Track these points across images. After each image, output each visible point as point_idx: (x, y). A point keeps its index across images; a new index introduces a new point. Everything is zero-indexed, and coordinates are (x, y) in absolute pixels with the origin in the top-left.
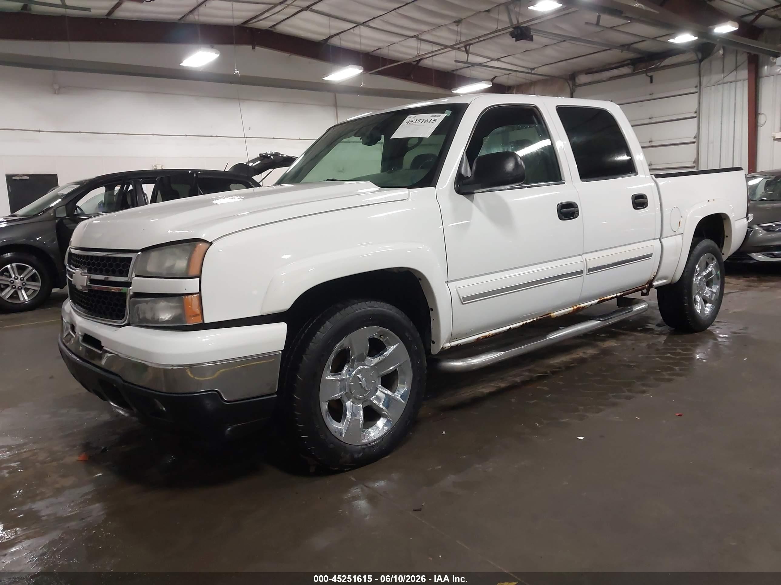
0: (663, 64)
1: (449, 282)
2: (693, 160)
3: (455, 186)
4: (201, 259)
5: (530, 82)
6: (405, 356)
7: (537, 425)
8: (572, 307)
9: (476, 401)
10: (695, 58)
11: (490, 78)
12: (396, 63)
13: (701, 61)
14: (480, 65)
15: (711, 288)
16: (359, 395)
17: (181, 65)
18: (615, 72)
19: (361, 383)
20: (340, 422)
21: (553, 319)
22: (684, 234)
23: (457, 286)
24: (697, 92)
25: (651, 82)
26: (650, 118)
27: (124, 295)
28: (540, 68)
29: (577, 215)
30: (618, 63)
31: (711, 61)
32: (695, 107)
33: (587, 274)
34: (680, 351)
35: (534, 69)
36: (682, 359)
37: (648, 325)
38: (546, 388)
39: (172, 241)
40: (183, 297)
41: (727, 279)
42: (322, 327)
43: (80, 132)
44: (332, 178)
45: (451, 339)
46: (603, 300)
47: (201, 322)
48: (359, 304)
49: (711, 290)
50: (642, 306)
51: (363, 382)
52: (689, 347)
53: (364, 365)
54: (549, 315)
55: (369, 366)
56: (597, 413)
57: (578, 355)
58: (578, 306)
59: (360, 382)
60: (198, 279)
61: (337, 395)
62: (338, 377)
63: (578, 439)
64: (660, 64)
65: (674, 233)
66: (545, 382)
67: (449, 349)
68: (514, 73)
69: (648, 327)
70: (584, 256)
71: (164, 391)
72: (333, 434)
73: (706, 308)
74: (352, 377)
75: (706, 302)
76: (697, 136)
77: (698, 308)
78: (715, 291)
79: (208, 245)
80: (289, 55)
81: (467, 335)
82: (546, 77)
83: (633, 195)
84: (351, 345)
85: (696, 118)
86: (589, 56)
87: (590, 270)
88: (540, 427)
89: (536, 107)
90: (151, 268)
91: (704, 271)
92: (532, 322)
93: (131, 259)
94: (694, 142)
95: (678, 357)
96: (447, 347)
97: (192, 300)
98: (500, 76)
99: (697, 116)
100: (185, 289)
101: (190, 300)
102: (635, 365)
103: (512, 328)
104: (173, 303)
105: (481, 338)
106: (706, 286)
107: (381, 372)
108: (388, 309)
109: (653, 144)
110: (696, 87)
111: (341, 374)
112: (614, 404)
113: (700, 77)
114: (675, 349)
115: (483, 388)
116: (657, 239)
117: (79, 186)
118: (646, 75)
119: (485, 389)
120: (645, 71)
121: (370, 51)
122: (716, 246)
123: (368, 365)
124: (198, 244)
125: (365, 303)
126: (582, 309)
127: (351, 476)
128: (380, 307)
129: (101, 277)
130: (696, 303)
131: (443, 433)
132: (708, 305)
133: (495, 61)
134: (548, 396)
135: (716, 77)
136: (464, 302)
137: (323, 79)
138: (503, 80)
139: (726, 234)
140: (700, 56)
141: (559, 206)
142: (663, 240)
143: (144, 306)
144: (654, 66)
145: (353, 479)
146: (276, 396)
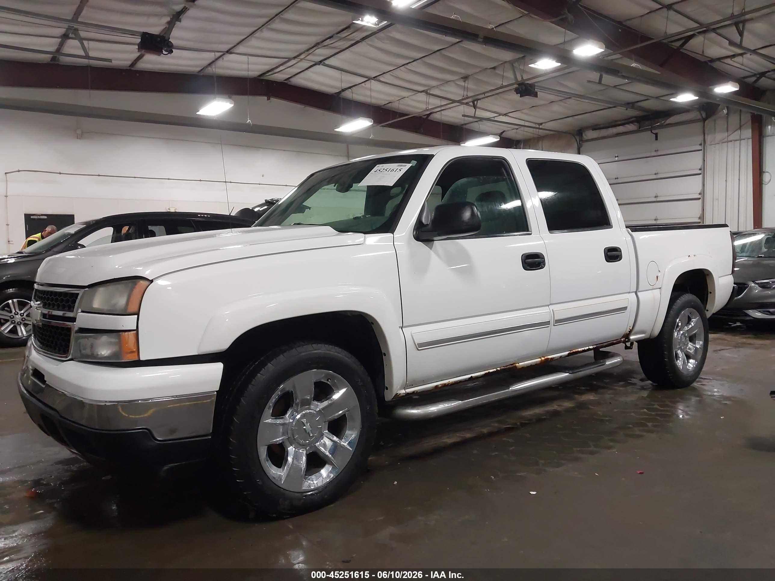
0: (668, 122)
1: (404, 328)
2: (699, 217)
3: (414, 233)
4: (140, 296)
5: (537, 136)
6: (354, 402)
7: (492, 478)
8: (540, 358)
9: (437, 451)
10: (699, 117)
11: (499, 132)
12: (404, 116)
13: (704, 120)
14: (488, 119)
15: (695, 344)
16: (303, 440)
17: (197, 113)
18: (621, 129)
19: (305, 429)
20: (280, 468)
21: (519, 369)
22: (663, 289)
23: (413, 332)
24: (701, 150)
25: (656, 139)
26: (655, 174)
27: (69, 330)
28: (547, 123)
29: (543, 266)
30: (625, 120)
31: (715, 121)
32: (700, 164)
33: (554, 325)
34: (658, 407)
35: (541, 124)
36: (657, 415)
37: (631, 379)
38: (511, 440)
39: (115, 278)
40: (121, 333)
41: (711, 336)
42: (263, 369)
43: (99, 175)
44: (298, 223)
45: (406, 385)
46: (573, 352)
47: (137, 359)
48: (304, 347)
49: (695, 345)
50: (616, 360)
51: (307, 427)
52: (668, 403)
53: (309, 409)
54: (515, 365)
55: (315, 411)
56: (557, 468)
57: (552, 408)
58: (546, 357)
59: (304, 427)
60: (136, 316)
61: (278, 439)
62: (279, 421)
63: (530, 493)
64: (664, 123)
65: (651, 287)
66: (512, 434)
67: (404, 396)
68: (522, 128)
69: (630, 382)
70: (551, 307)
71: (97, 428)
72: (271, 480)
73: (689, 364)
74: (295, 421)
75: (688, 357)
76: (702, 193)
77: (679, 363)
78: (698, 347)
79: (147, 283)
80: (304, 106)
81: (424, 382)
82: (552, 133)
83: (605, 249)
84: (294, 387)
85: (701, 175)
86: (594, 113)
87: (558, 321)
88: (494, 480)
89: (504, 159)
90: (96, 304)
91: (686, 326)
92: (495, 371)
93: (78, 294)
94: (699, 199)
95: (653, 413)
96: (402, 393)
97: (128, 337)
98: (508, 131)
99: (702, 173)
100: (123, 326)
101: (127, 337)
102: (607, 420)
103: (474, 377)
104: (113, 339)
105: (440, 386)
106: (689, 342)
107: (329, 417)
108: (336, 352)
109: (659, 199)
110: (701, 145)
111: (283, 418)
112: (577, 459)
113: (704, 135)
114: (654, 405)
115: (448, 438)
116: (633, 292)
117: (85, 226)
118: (652, 132)
119: (448, 439)
120: (650, 128)
121: (381, 105)
122: (698, 301)
123: (315, 409)
124: (139, 282)
125: (312, 345)
126: (550, 360)
127: (289, 524)
128: (328, 350)
129: (60, 313)
130: (678, 358)
131: (394, 484)
132: (691, 361)
133: (503, 116)
134: (511, 449)
135: (720, 136)
136: (419, 348)
137: (335, 130)
138: (511, 134)
139: (709, 291)
140: (704, 115)
141: (523, 256)
142: (639, 294)
143: (86, 341)
144: (659, 124)
145: (291, 527)
146: (210, 437)
